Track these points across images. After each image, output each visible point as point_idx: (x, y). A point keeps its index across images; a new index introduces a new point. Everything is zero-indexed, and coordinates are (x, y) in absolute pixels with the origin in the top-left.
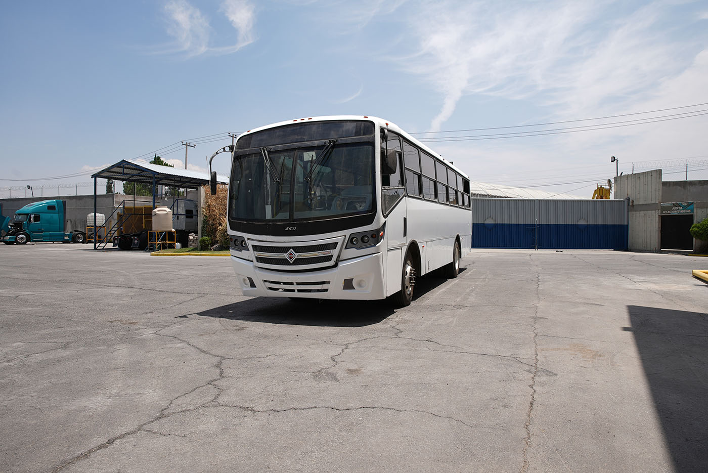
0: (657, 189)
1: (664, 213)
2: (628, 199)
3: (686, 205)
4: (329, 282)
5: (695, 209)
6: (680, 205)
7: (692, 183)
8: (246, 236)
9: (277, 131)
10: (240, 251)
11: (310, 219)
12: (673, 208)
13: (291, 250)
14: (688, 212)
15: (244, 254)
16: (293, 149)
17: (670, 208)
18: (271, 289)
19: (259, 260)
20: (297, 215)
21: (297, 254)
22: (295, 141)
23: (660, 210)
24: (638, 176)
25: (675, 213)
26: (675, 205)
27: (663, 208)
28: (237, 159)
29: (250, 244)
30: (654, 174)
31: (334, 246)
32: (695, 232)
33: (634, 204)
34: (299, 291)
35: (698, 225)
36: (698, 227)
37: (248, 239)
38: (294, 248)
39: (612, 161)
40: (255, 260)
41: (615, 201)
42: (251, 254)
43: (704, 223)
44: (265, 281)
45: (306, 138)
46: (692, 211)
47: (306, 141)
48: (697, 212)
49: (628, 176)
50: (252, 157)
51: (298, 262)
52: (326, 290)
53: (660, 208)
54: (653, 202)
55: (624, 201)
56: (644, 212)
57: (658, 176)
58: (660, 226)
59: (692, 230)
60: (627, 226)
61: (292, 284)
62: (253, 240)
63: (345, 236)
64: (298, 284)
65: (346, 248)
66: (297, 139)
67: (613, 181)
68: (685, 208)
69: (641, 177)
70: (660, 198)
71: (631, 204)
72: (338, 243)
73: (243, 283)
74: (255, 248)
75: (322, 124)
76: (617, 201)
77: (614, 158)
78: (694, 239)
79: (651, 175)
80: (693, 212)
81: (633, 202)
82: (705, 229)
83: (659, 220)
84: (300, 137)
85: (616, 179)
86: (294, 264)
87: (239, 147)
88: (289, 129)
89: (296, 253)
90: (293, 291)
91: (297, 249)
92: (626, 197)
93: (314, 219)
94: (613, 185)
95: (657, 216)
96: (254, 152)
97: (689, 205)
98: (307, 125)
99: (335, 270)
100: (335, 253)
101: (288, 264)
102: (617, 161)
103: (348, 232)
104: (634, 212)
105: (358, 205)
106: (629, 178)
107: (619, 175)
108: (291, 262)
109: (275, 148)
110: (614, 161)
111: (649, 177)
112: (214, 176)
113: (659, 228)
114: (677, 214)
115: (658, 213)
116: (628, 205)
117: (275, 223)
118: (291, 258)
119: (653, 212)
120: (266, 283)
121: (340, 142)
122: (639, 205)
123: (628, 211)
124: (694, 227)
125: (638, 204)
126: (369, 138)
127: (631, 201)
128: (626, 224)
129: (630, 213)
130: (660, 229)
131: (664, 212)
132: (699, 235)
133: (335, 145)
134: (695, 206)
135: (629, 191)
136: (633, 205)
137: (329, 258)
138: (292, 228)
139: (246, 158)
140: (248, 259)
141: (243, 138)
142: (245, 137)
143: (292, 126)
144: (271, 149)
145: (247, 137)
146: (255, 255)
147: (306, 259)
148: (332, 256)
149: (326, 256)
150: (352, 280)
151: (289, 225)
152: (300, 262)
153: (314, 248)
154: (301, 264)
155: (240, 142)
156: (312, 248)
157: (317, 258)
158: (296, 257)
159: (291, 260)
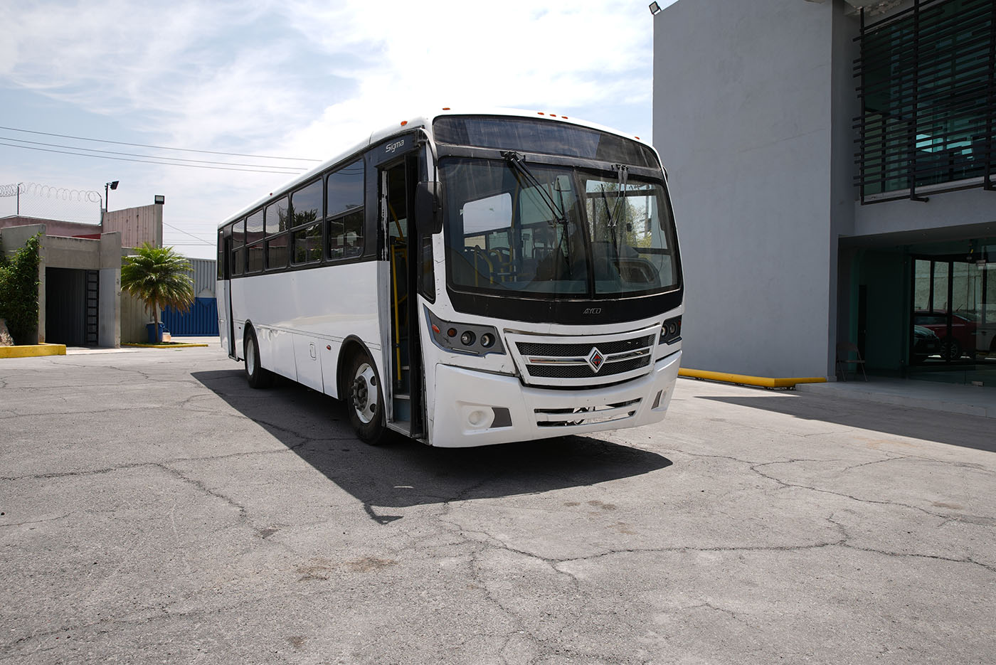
4: (640, 400)
8: (500, 324)
9: (520, 123)
10: (479, 355)
11: (619, 295)
13: (595, 349)
15: (492, 361)
19: (533, 370)
29: (511, 340)
31: (652, 339)
37: (506, 331)
40: (525, 373)
50: (486, 165)
63: (660, 323)
65: (659, 343)
66: (564, 150)
72: (655, 334)
73: (468, 421)
74: (523, 348)
87: (440, 138)
89: (603, 354)
91: (605, 348)
93: (624, 295)
96: (489, 157)
100: (653, 351)
101: (592, 374)
103: (663, 318)
118: (596, 364)
137: (647, 360)
138: (595, 311)
139: (471, 163)
140: (503, 371)
141: (443, 120)
142: (447, 120)
143: (543, 123)
144: (526, 158)
145: (451, 120)
146: (525, 362)
147: (617, 365)
148: (650, 356)
149: (644, 357)
150: (661, 392)
151: (591, 306)
152: (607, 370)
153: (627, 345)
154: (609, 373)
155: (437, 126)
156: (624, 345)
157: (632, 362)
158: (604, 362)
159: (597, 368)
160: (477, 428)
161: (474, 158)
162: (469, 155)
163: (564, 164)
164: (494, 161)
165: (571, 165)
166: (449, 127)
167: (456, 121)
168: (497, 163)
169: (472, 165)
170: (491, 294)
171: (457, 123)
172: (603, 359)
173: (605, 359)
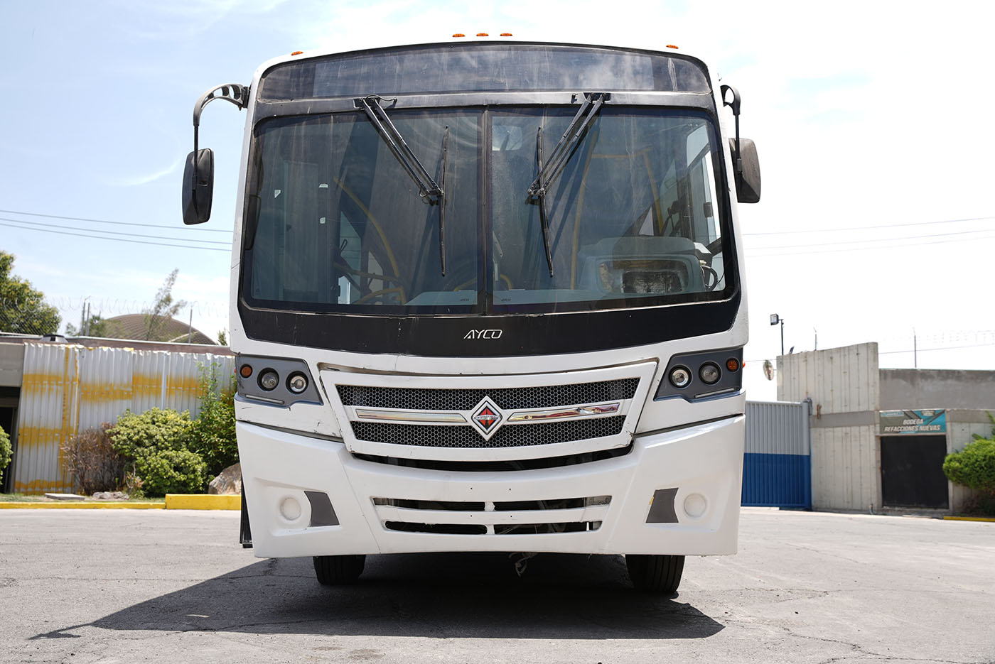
0: (871, 384)
1: (887, 432)
2: (809, 402)
3: (931, 414)
4: (607, 500)
5: (948, 425)
6: (918, 416)
7: (926, 374)
8: (312, 356)
9: (410, 56)
10: (282, 405)
11: (549, 307)
12: (905, 422)
13: (487, 398)
14: (933, 429)
15: (300, 414)
16: (476, 109)
17: (898, 421)
18: (392, 526)
19: (362, 431)
20: (506, 294)
21: (506, 413)
22: (473, 87)
23: (878, 425)
24: (829, 354)
25: (908, 430)
26: (908, 416)
27: (885, 422)
29: (330, 381)
30: (863, 352)
31: (628, 387)
32: (955, 470)
33: (823, 411)
34: (500, 529)
35: (958, 456)
36: (960, 461)
37: (322, 366)
38: (495, 394)
39: (772, 324)
40: (349, 434)
41: (779, 405)
42: (338, 416)
43: (969, 452)
44: (377, 502)
46: (943, 427)
47: (511, 90)
48: (952, 430)
49: (806, 355)
50: (328, 122)
51: (507, 436)
53: (877, 421)
54: (862, 408)
55: (801, 406)
56: (844, 429)
57: (871, 356)
58: (879, 459)
59: (948, 468)
60: (809, 457)
61: (479, 507)
62: (338, 369)
63: (657, 360)
64: (500, 506)
65: (656, 398)
66: (478, 83)
67: (774, 364)
68: (928, 421)
69: (836, 357)
70: (877, 402)
71: (815, 412)
72: (638, 379)
73: (279, 514)
74: (347, 394)
75: (549, 50)
76: (784, 405)
77: (777, 316)
78: (951, 485)
79: (857, 354)
80: (945, 430)
81: (819, 407)
82: (973, 464)
83: (876, 446)
85: (780, 360)
86: (497, 441)
87: (267, 93)
89: (502, 407)
90: (480, 530)
91: (507, 398)
92: (803, 397)
93: (561, 306)
94: (776, 372)
95: (873, 438)
96: (335, 109)
97: (937, 415)
99: (628, 462)
100: (627, 408)
101: (477, 441)
102: (782, 324)
103: (667, 349)
104: (822, 430)
106: (810, 360)
107: (787, 352)
108: (487, 438)
109: (408, 101)
110: (778, 322)
111: (853, 357)
112: (205, 163)
113: (877, 462)
114: (913, 433)
115: (875, 432)
116: (809, 414)
117: (429, 316)
118: (487, 424)
119: (863, 428)
120: (381, 508)
121: (619, 101)
122: (833, 414)
123: (809, 428)
124: (951, 460)
125: (831, 412)
126: (697, 98)
127: (814, 405)
128: (806, 453)
129: (812, 430)
130: (879, 465)
131: (887, 429)
132: (961, 478)
133: (608, 108)
134: (947, 417)
135: (811, 385)
136: (819, 416)
137: (614, 425)
138: (489, 334)
139: (304, 123)
140: (319, 431)
141: (283, 69)
142: (289, 68)
143: (453, 49)
144: (397, 104)
145: (294, 67)
146: (348, 418)
147: (535, 428)
148: (623, 418)
149: (603, 419)
150: (673, 492)
151: (480, 325)
152: (515, 436)
153: (563, 395)
154: (518, 442)
155: (269, 78)
156: (556, 395)
157: (573, 425)
158: (504, 422)
159: (487, 432)
160: (291, 527)
161: (310, 114)
162: (303, 111)
163: (466, 104)
164: (341, 114)
165: (481, 103)
166: (288, 78)
167: (302, 67)
168: (345, 117)
169: (306, 124)
170: (303, 310)
171: (301, 71)
172: (501, 417)
173: (505, 418)
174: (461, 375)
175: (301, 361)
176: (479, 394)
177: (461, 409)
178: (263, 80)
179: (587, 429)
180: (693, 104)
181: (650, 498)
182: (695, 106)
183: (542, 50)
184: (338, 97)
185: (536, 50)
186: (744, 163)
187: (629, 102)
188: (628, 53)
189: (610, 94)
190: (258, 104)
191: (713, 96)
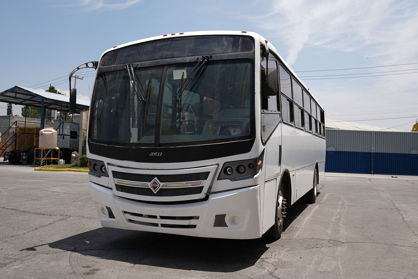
4: (198, 218)
8: (106, 160)
10: (99, 177)
11: (178, 144)
13: (156, 178)
15: (103, 180)
16: (163, 66)
18: (131, 221)
19: (120, 188)
20: (164, 139)
21: (162, 184)
22: (164, 57)
28: (100, 75)
29: (110, 169)
31: (205, 175)
34: (163, 225)
37: (109, 164)
38: (159, 177)
40: (114, 188)
42: (111, 181)
44: (125, 212)
45: (176, 54)
47: (177, 57)
50: (117, 74)
51: (163, 192)
52: (194, 226)
61: (155, 217)
62: (113, 165)
63: (218, 165)
64: (162, 217)
65: (218, 179)
72: (210, 172)
73: (101, 212)
74: (116, 174)
75: (194, 39)
84: (170, 53)
86: (159, 194)
87: (103, 64)
88: (159, 44)
89: (161, 182)
90: (156, 225)
91: (163, 178)
93: (182, 144)
96: (119, 69)
98: (178, 40)
99: (205, 204)
100: (206, 184)
101: (152, 194)
103: (221, 161)
105: (232, 130)
108: (155, 193)
109: (142, 65)
112: (73, 93)
117: (138, 147)
118: (155, 188)
120: (126, 214)
121: (215, 59)
126: (247, 54)
133: (209, 62)
137: (199, 190)
138: (157, 154)
139: (111, 74)
140: (108, 186)
141: (109, 54)
142: (111, 53)
143: (162, 41)
144: (138, 66)
145: (112, 53)
146: (115, 183)
147: (172, 190)
148: (202, 187)
149: (196, 187)
150: (224, 216)
151: (154, 151)
152: (165, 193)
153: (182, 178)
154: (166, 195)
155: (105, 58)
156: (179, 177)
157: (185, 189)
158: (161, 187)
159: (155, 191)
160: (106, 217)
162: (111, 70)
163: (160, 64)
164: (121, 71)
165: (164, 64)
166: (110, 57)
169: (112, 75)
170: (104, 144)
171: (114, 54)
172: (160, 185)
173: (161, 186)
174: (148, 169)
175: (103, 161)
176: (153, 176)
177: (148, 182)
178: (103, 58)
179: (190, 191)
180: (246, 57)
181: (214, 217)
182: (246, 58)
183: (192, 39)
184: (122, 64)
185: (190, 39)
186: (269, 79)
187: (219, 59)
188: (224, 37)
189: (212, 56)
190: (99, 68)
191: (255, 53)
